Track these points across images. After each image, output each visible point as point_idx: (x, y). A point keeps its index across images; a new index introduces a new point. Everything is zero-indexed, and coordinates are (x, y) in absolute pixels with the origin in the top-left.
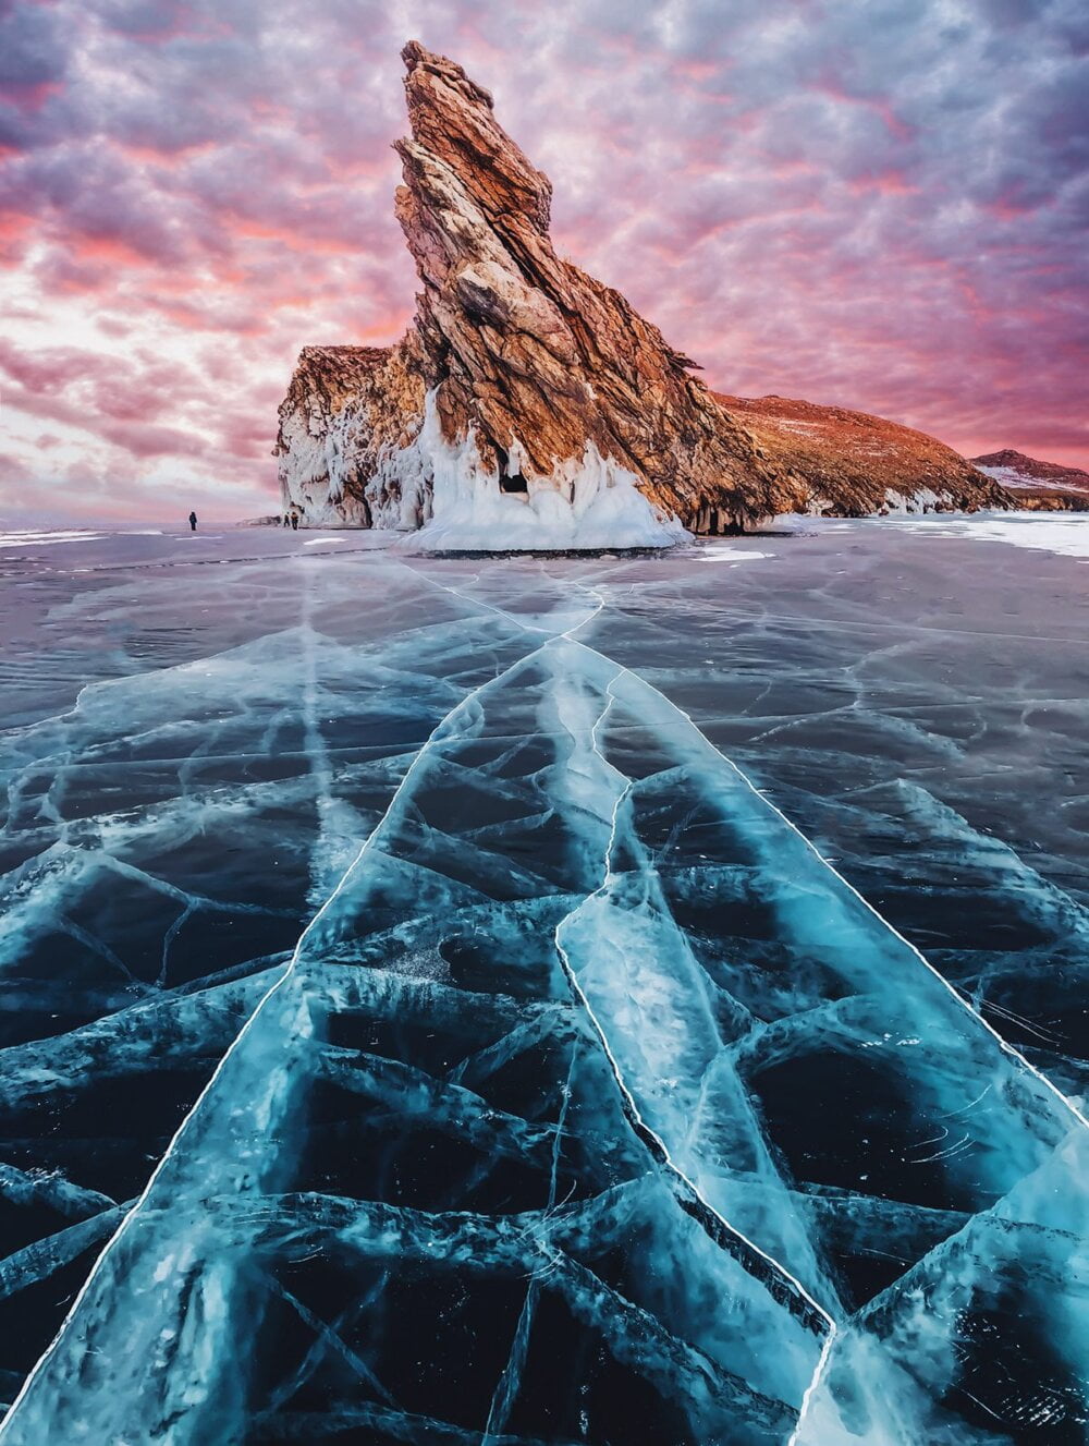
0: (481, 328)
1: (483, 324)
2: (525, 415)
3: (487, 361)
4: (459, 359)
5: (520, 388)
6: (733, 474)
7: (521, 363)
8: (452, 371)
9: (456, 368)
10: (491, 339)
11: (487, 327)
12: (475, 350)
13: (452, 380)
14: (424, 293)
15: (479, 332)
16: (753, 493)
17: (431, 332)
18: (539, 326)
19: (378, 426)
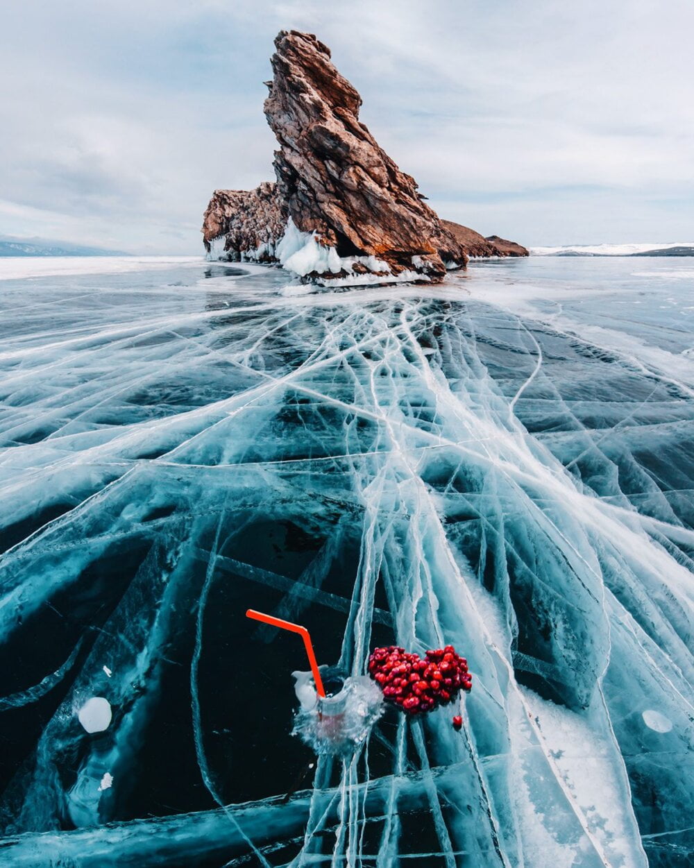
0: (326, 162)
1: (328, 160)
2: (354, 213)
3: (329, 181)
4: (305, 182)
5: (352, 198)
6: (448, 245)
7: (355, 182)
8: (299, 188)
9: (302, 186)
10: (333, 168)
11: (330, 161)
12: (321, 175)
13: (299, 194)
14: (280, 150)
15: (324, 164)
16: (456, 253)
17: (285, 169)
18: (368, 161)
19: (245, 221)
